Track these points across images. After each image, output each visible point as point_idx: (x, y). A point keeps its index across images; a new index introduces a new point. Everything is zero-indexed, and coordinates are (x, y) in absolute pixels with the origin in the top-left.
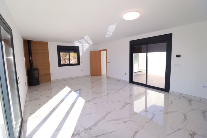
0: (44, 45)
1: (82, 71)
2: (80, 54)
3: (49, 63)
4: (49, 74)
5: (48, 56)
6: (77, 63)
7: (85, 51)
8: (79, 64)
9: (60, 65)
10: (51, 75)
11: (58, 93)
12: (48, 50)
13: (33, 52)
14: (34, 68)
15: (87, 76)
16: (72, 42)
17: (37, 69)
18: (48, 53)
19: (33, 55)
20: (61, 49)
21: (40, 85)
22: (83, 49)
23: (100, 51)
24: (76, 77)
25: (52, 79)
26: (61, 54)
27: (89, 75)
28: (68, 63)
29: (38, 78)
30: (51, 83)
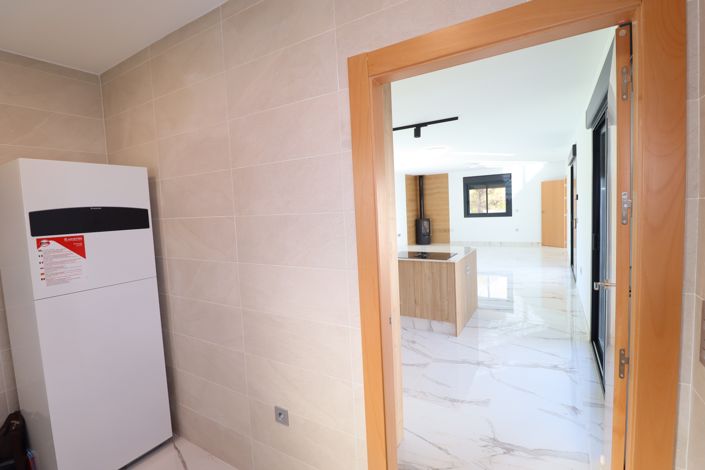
0: (442, 178)
1: (517, 230)
2: (513, 189)
4: (447, 231)
5: (448, 198)
6: (504, 210)
7: (527, 180)
8: (508, 213)
9: (467, 214)
10: (451, 232)
12: (447, 188)
14: (425, 217)
17: (428, 220)
18: (448, 193)
20: (470, 183)
23: (566, 179)
24: (501, 243)
25: (452, 239)
26: (471, 192)
27: (538, 244)
28: (485, 211)
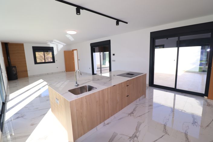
0: (20, 46)
1: (57, 67)
2: (54, 53)
3: (25, 61)
4: (26, 71)
5: (25, 55)
6: (52, 61)
7: (59, 50)
8: (54, 62)
9: (36, 63)
10: (28, 72)
11: (33, 83)
12: (24, 50)
13: (10, 52)
14: (12, 66)
15: (63, 72)
16: (46, 43)
17: (15, 67)
18: (24, 53)
19: (11, 55)
20: (36, 49)
21: (18, 79)
22: (57, 49)
23: (73, 50)
24: (52, 73)
25: (29, 75)
26: (37, 53)
27: (64, 71)
28: (44, 61)
29: (16, 74)
30: (28, 78)
